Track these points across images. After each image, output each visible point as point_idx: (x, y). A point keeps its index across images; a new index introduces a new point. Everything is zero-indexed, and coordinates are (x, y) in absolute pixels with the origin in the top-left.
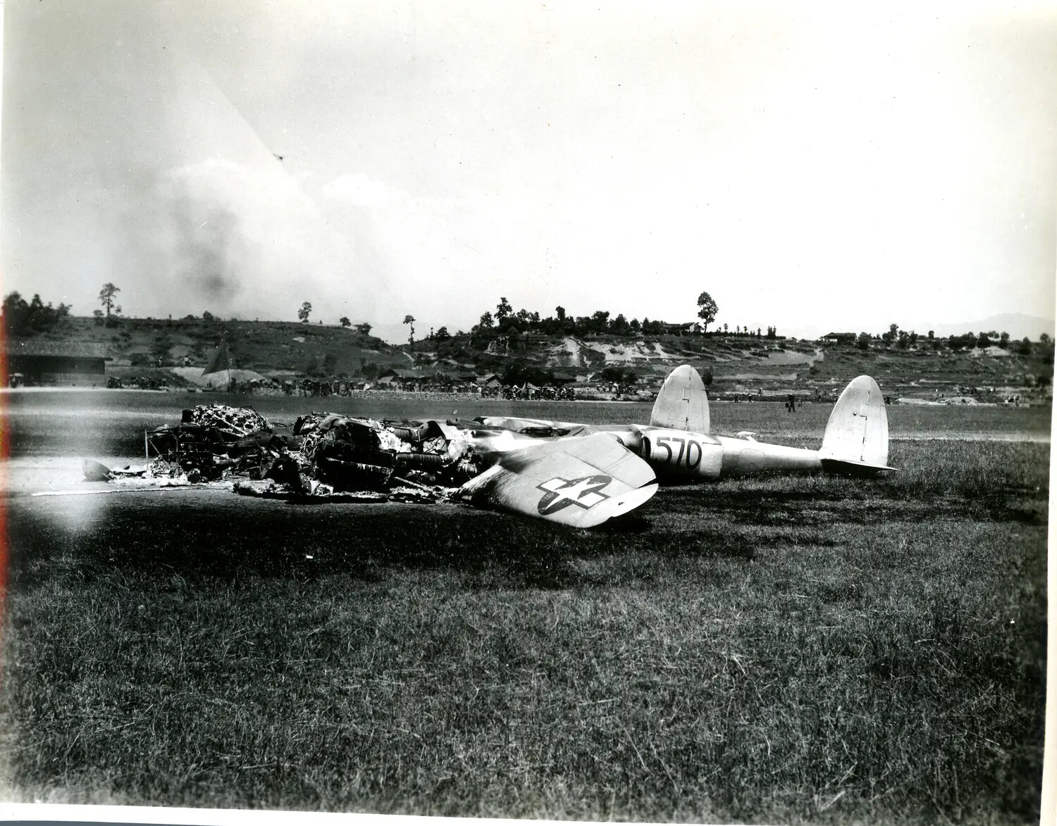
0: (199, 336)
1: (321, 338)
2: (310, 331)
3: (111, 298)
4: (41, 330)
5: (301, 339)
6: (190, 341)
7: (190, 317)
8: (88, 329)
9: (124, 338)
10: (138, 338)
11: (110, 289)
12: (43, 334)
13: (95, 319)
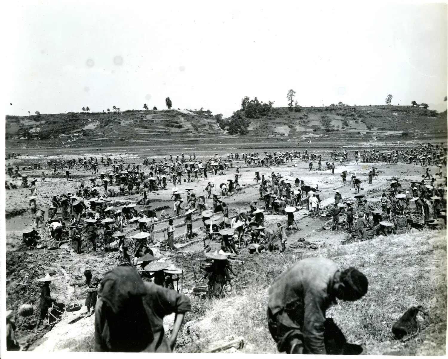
0: (343, 115)
1: (405, 113)
2: (398, 109)
3: (292, 97)
4: (264, 115)
5: (395, 114)
6: (340, 118)
7: (333, 105)
8: (286, 113)
9: (306, 117)
10: (311, 117)
11: (292, 92)
12: (265, 117)
13: (289, 108)
